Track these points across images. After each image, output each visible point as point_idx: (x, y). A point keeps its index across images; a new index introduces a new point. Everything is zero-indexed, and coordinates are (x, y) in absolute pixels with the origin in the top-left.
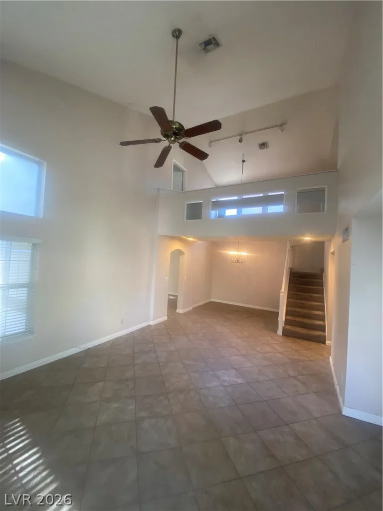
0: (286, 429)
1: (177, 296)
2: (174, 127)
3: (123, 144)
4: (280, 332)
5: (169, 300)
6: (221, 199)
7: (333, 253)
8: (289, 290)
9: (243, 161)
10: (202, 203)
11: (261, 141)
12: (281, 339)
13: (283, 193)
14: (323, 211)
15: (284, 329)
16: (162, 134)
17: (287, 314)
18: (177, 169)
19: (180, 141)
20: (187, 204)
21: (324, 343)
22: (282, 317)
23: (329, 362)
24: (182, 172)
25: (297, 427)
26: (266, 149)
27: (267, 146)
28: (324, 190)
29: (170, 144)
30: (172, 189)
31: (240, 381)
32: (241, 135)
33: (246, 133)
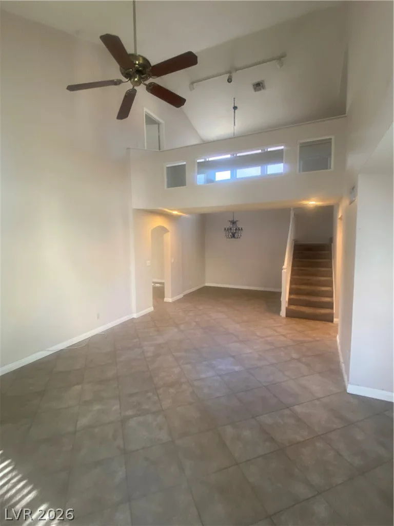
0: (287, 412)
1: (163, 283)
2: (137, 62)
3: (72, 88)
4: (283, 313)
5: (155, 289)
6: (211, 159)
7: (341, 218)
8: (293, 266)
9: (235, 108)
10: (185, 165)
11: (256, 81)
12: (284, 321)
13: (282, 147)
14: (330, 168)
15: (287, 309)
16: (122, 74)
17: (290, 293)
18: (150, 121)
19: (147, 82)
20: (168, 168)
21: (332, 321)
22: (285, 297)
23: (336, 341)
24: (157, 125)
25: (298, 409)
26: (263, 91)
27: (264, 87)
28: (331, 142)
29: (133, 87)
30: (146, 148)
31: (237, 368)
32: (230, 72)
33: (237, 70)
